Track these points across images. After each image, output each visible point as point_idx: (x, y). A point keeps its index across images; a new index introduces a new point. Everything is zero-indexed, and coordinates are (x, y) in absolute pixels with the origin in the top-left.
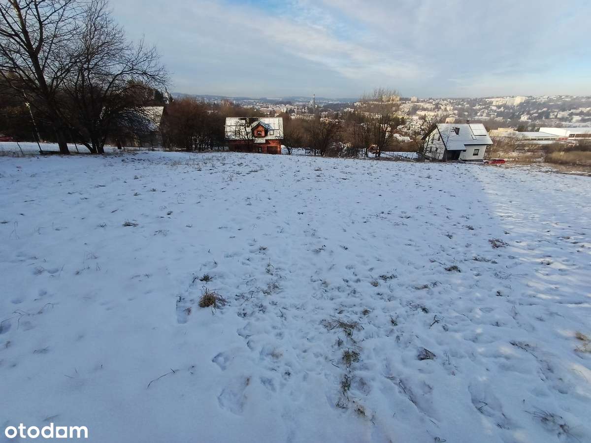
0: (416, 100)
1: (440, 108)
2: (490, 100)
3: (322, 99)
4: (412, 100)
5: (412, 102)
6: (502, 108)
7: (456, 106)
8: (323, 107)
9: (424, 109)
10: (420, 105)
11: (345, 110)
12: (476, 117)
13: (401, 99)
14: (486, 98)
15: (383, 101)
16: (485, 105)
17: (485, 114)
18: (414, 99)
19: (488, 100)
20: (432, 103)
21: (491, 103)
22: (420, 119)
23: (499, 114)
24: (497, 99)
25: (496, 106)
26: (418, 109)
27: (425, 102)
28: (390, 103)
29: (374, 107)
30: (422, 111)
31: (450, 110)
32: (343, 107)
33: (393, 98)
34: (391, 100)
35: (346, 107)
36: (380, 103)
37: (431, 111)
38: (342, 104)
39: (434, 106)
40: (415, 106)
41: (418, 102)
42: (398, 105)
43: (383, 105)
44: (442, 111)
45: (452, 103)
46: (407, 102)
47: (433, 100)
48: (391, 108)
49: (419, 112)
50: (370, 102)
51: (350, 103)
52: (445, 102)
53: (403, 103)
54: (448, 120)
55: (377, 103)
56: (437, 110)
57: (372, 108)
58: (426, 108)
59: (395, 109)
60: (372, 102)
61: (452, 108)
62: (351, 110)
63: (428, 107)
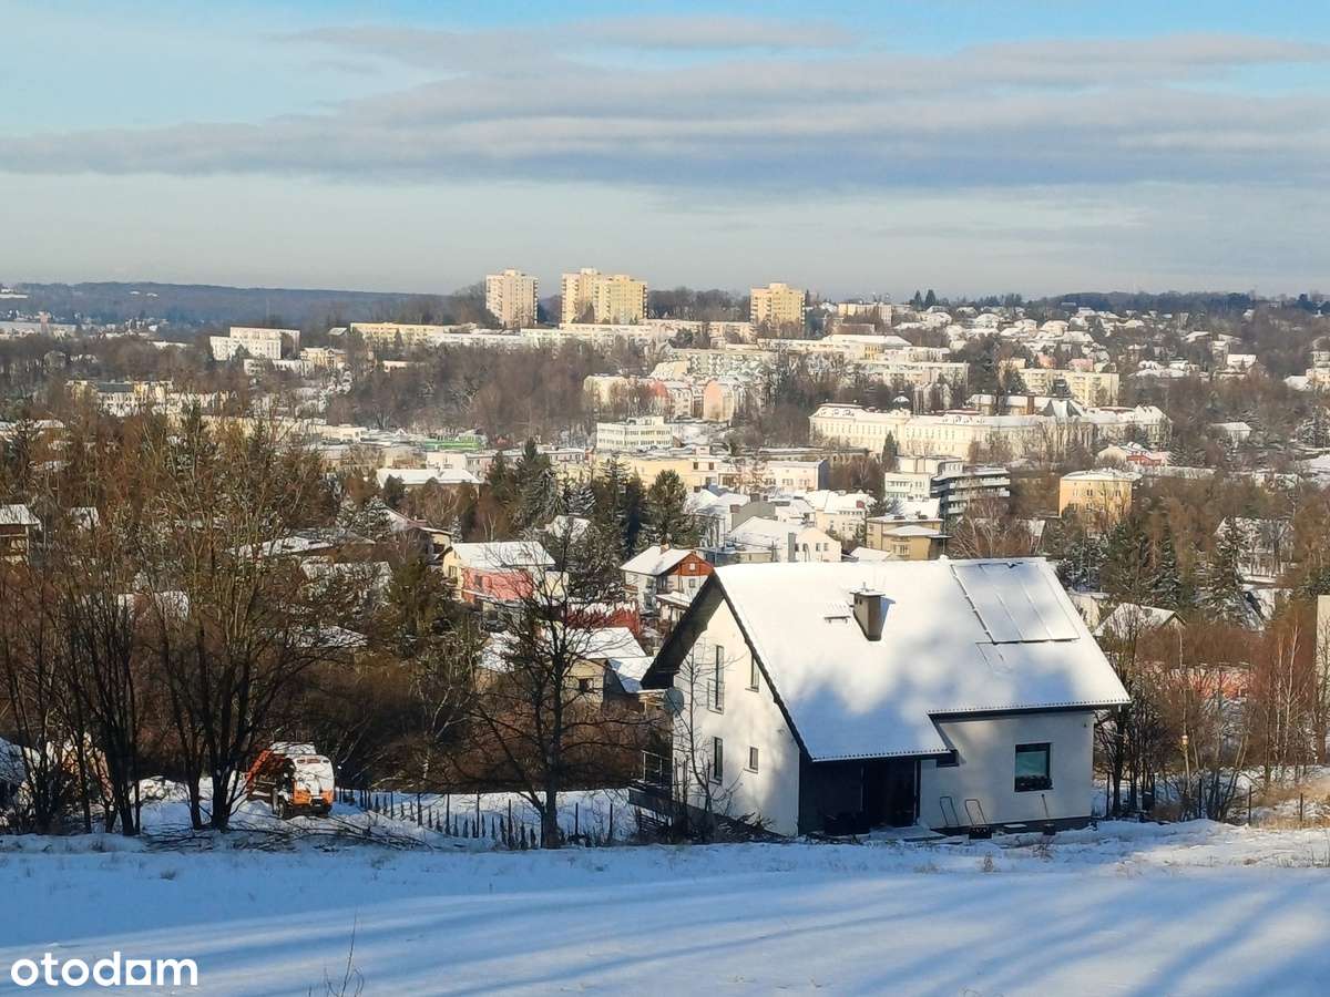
0: (794, 312)
1: (1016, 385)
4: (760, 311)
5: (763, 331)
7: (1151, 369)
9: (878, 397)
10: (840, 360)
11: (118, 405)
12: (1323, 464)
13: (661, 305)
15: (490, 322)
18: (778, 301)
20: (936, 338)
22: (831, 480)
26: (825, 393)
27: (881, 328)
28: (556, 336)
29: (412, 373)
30: (859, 414)
31: (1101, 399)
32: (93, 372)
33: (588, 293)
34: (569, 313)
35: (118, 373)
36: (466, 340)
37: (936, 407)
38: (86, 348)
39: (963, 366)
40: (794, 365)
41: (815, 325)
42: (633, 358)
43: (494, 353)
44: (1032, 409)
45: (1115, 343)
46: (718, 329)
47: (947, 317)
48: (577, 379)
49: (832, 421)
50: (365, 329)
51: (161, 335)
52: (1054, 328)
53: (685, 340)
54: (1074, 489)
55: (438, 335)
56: (987, 399)
57: (387, 380)
58: (888, 381)
59: (614, 390)
60: (386, 330)
61: (1111, 382)
62: (170, 403)
63: (910, 376)
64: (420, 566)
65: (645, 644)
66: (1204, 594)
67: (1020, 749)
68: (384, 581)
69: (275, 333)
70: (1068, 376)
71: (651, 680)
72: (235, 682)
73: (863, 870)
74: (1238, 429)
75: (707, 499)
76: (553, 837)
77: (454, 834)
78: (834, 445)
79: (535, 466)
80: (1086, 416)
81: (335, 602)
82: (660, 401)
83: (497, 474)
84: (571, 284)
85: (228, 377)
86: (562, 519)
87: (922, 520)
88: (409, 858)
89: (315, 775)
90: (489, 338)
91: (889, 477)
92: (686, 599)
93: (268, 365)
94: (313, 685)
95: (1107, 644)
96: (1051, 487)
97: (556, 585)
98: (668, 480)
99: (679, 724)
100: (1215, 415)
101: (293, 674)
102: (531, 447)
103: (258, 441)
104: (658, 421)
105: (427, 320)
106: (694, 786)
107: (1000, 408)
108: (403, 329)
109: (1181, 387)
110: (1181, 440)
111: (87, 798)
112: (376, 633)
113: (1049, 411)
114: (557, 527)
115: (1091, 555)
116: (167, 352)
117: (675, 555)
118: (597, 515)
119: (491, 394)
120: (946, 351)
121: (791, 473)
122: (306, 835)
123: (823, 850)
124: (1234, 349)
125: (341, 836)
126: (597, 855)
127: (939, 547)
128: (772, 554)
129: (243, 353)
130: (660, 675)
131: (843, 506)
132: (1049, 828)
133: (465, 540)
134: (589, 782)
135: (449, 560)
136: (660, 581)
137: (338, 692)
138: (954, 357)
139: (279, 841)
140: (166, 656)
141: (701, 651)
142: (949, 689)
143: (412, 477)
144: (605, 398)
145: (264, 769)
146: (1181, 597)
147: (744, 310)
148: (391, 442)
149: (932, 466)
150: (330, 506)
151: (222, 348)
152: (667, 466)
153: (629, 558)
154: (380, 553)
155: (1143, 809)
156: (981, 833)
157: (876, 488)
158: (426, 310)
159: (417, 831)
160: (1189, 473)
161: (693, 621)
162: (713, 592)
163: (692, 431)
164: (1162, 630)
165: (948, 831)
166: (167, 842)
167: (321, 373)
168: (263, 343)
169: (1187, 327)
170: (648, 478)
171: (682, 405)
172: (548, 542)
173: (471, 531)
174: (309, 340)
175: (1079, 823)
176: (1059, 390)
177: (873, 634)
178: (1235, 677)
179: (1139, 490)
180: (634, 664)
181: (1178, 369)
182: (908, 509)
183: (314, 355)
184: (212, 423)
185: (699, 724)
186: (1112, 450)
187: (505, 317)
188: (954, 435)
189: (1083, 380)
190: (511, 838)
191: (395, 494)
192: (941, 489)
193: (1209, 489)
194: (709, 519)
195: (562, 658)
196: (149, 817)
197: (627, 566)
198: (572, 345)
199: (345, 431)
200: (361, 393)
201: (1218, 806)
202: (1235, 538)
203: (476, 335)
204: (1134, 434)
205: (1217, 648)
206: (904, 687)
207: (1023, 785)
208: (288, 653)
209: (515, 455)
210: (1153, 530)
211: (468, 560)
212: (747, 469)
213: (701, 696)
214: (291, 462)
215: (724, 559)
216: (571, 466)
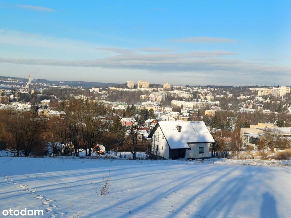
0: (169, 87)
1: (200, 98)
2: (255, 89)
3: (45, 81)
4: (165, 87)
5: (165, 90)
6: (268, 99)
7: (218, 96)
8: (43, 93)
9: (180, 99)
10: (175, 94)
11: (77, 98)
12: (242, 110)
13: (151, 86)
14: (251, 87)
15: (128, 88)
16: (249, 95)
17: (251, 106)
18: (167, 85)
19: (253, 89)
20: (189, 91)
21: (256, 93)
22: (174, 110)
23: (267, 106)
24: (262, 89)
25: (262, 96)
26: (173, 98)
27: (181, 90)
28: (137, 90)
29: (117, 94)
30: (178, 101)
31: (211, 100)
32: (73, 93)
33: (141, 84)
34: (138, 86)
35: (77, 93)
36: (124, 90)
37: (188, 101)
38: (72, 90)
39: (192, 95)
40: (169, 94)
41: (172, 89)
42: (147, 93)
43: (128, 92)
44: (202, 101)
45: (213, 92)
46: (159, 89)
47: (190, 88)
48: (139, 96)
49: (174, 102)
50: (111, 88)
51: (83, 88)
52: (205, 90)
53: (154, 91)
54: (207, 112)
55: (121, 89)
56: (195, 100)
57: (113, 95)
58: (182, 97)
59: (144, 97)
60: (113, 88)
61: (213, 98)
62: (84, 98)
63: (185, 96)
64: (117, 121)
65: (148, 132)
66: (225, 127)
67: (199, 148)
68: (112, 123)
69: (98, 88)
70: (207, 97)
71: (149, 137)
72: (92, 136)
73: (178, 164)
74: (230, 104)
75: (157, 112)
76: (135, 158)
77: (121, 157)
78: (174, 105)
79: (133, 107)
80: (209, 102)
81: (105, 125)
82: (151, 99)
83: (128, 108)
84: (139, 83)
85: (92, 94)
86: (137, 115)
87: (186, 116)
88: (115, 161)
89: (103, 149)
90: (127, 90)
91: (182, 110)
92: (154, 126)
93: (97, 93)
94: (103, 136)
95: (212, 133)
96: (204, 112)
97: (136, 124)
98: (152, 110)
99: (153, 143)
100: (227, 103)
101: (100, 135)
102: (133, 105)
103: (96, 103)
104: (150, 102)
105: (119, 87)
106: (155, 152)
107: (197, 101)
108: (116, 88)
109: (222, 98)
110: (222, 106)
111: (71, 151)
112: (111, 130)
113: (204, 101)
114: (136, 116)
115: (209, 121)
116: (84, 91)
117: (152, 120)
118: (142, 114)
119: (128, 97)
120: (190, 93)
121: (168, 109)
122: (101, 157)
123: (172, 161)
124: (230, 94)
125: (106, 157)
126: (141, 161)
127: (189, 120)
128: (165, 120)
129: (94, 91)
130: (150, 136)
131: (176, 114)
132: (203, 159)
133: (124, 117)
134: (140, 151)
135: (121, 120)
136: (150, 123)
137: (106, 137)
138: (191, 94)
139: (98, 158)
140: (83, 132)
141: (156, 133)
142: (188, 139)
143: (117, 108)
144: (143, 98)
145: (96, 148)
146: (222, 127)
147: (162, 87)
148: (114, 104)
149: (188, 109)
150: (105, 112)
151: (91, 90)
152: (152, 108)
153: (146, 120)
154: (112, 119)
155: (216, 156)
156: (194, 159)
157: (180, 111)
158: (119, 86)
159: (116, 157)
160: (223, 110)
161: (155, 129)
162: (158, 125)
163: (155, 103)
164: (219, 132)
165: (189, 159)
166: (82, 158)
167: (104, 94)
168: (97, 90)
169: (223, 90)
170: (149, 109)
171: (154, 99)
172: (135, 118)
173: (124, 116)
174: (103, 89)
175: (207, 158)
176: (205, 99)
177: (179, 131)
178: (229, 139)
179: (216, 112)
180: (146, 135)
181: (222, 96)
182: (184, 114)
183: (104, 92)
184: (89, 101)
185: (155, 143)
186: (213, 107)
187: (130, 87)
188: (191, 104)
189: (209, 97)
190: (129, 158)
191: (114, 111)
192: (189, 112)
193: (226, 112)
194: (157, 115)
195: (137, 134)
196: (80, 154)
197: (146, 121)
198: (139, 91)
199: (108, 102)
200: (110, 97)
201: (227, 156)
202: (229, 119)
203: (126, 89)
204: (216, 105)
205: (227, 135)
206: (182, 138)
207: (200, 153)
208: (99, 132)
209: (131, 106)
210: (218, 118)
211: (124, 120)
212: (162, 108)
213: (156, 139)
214: (100, 106)
215: (159, 121)
216: (138, 107)
